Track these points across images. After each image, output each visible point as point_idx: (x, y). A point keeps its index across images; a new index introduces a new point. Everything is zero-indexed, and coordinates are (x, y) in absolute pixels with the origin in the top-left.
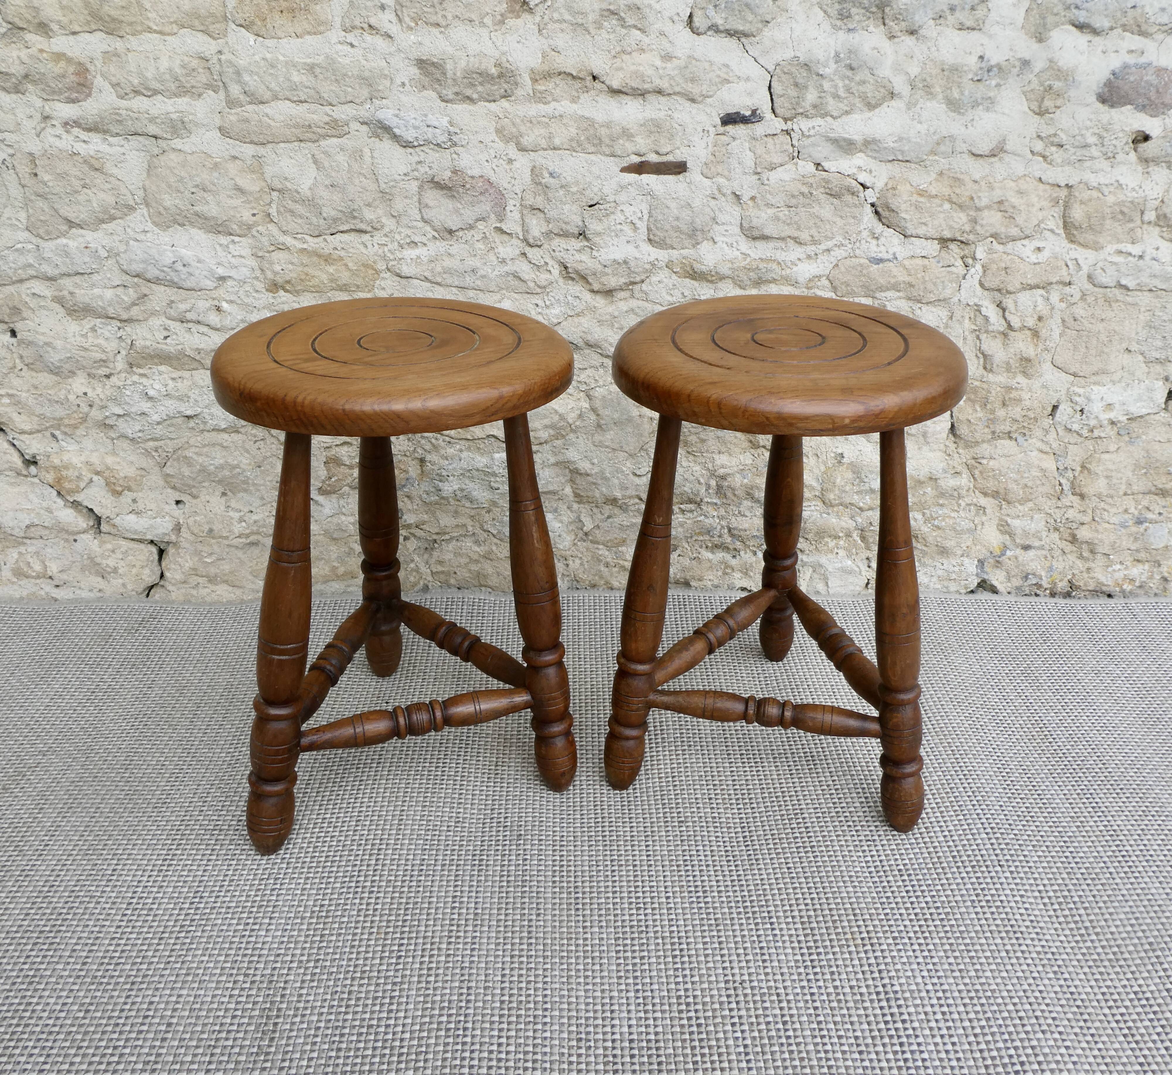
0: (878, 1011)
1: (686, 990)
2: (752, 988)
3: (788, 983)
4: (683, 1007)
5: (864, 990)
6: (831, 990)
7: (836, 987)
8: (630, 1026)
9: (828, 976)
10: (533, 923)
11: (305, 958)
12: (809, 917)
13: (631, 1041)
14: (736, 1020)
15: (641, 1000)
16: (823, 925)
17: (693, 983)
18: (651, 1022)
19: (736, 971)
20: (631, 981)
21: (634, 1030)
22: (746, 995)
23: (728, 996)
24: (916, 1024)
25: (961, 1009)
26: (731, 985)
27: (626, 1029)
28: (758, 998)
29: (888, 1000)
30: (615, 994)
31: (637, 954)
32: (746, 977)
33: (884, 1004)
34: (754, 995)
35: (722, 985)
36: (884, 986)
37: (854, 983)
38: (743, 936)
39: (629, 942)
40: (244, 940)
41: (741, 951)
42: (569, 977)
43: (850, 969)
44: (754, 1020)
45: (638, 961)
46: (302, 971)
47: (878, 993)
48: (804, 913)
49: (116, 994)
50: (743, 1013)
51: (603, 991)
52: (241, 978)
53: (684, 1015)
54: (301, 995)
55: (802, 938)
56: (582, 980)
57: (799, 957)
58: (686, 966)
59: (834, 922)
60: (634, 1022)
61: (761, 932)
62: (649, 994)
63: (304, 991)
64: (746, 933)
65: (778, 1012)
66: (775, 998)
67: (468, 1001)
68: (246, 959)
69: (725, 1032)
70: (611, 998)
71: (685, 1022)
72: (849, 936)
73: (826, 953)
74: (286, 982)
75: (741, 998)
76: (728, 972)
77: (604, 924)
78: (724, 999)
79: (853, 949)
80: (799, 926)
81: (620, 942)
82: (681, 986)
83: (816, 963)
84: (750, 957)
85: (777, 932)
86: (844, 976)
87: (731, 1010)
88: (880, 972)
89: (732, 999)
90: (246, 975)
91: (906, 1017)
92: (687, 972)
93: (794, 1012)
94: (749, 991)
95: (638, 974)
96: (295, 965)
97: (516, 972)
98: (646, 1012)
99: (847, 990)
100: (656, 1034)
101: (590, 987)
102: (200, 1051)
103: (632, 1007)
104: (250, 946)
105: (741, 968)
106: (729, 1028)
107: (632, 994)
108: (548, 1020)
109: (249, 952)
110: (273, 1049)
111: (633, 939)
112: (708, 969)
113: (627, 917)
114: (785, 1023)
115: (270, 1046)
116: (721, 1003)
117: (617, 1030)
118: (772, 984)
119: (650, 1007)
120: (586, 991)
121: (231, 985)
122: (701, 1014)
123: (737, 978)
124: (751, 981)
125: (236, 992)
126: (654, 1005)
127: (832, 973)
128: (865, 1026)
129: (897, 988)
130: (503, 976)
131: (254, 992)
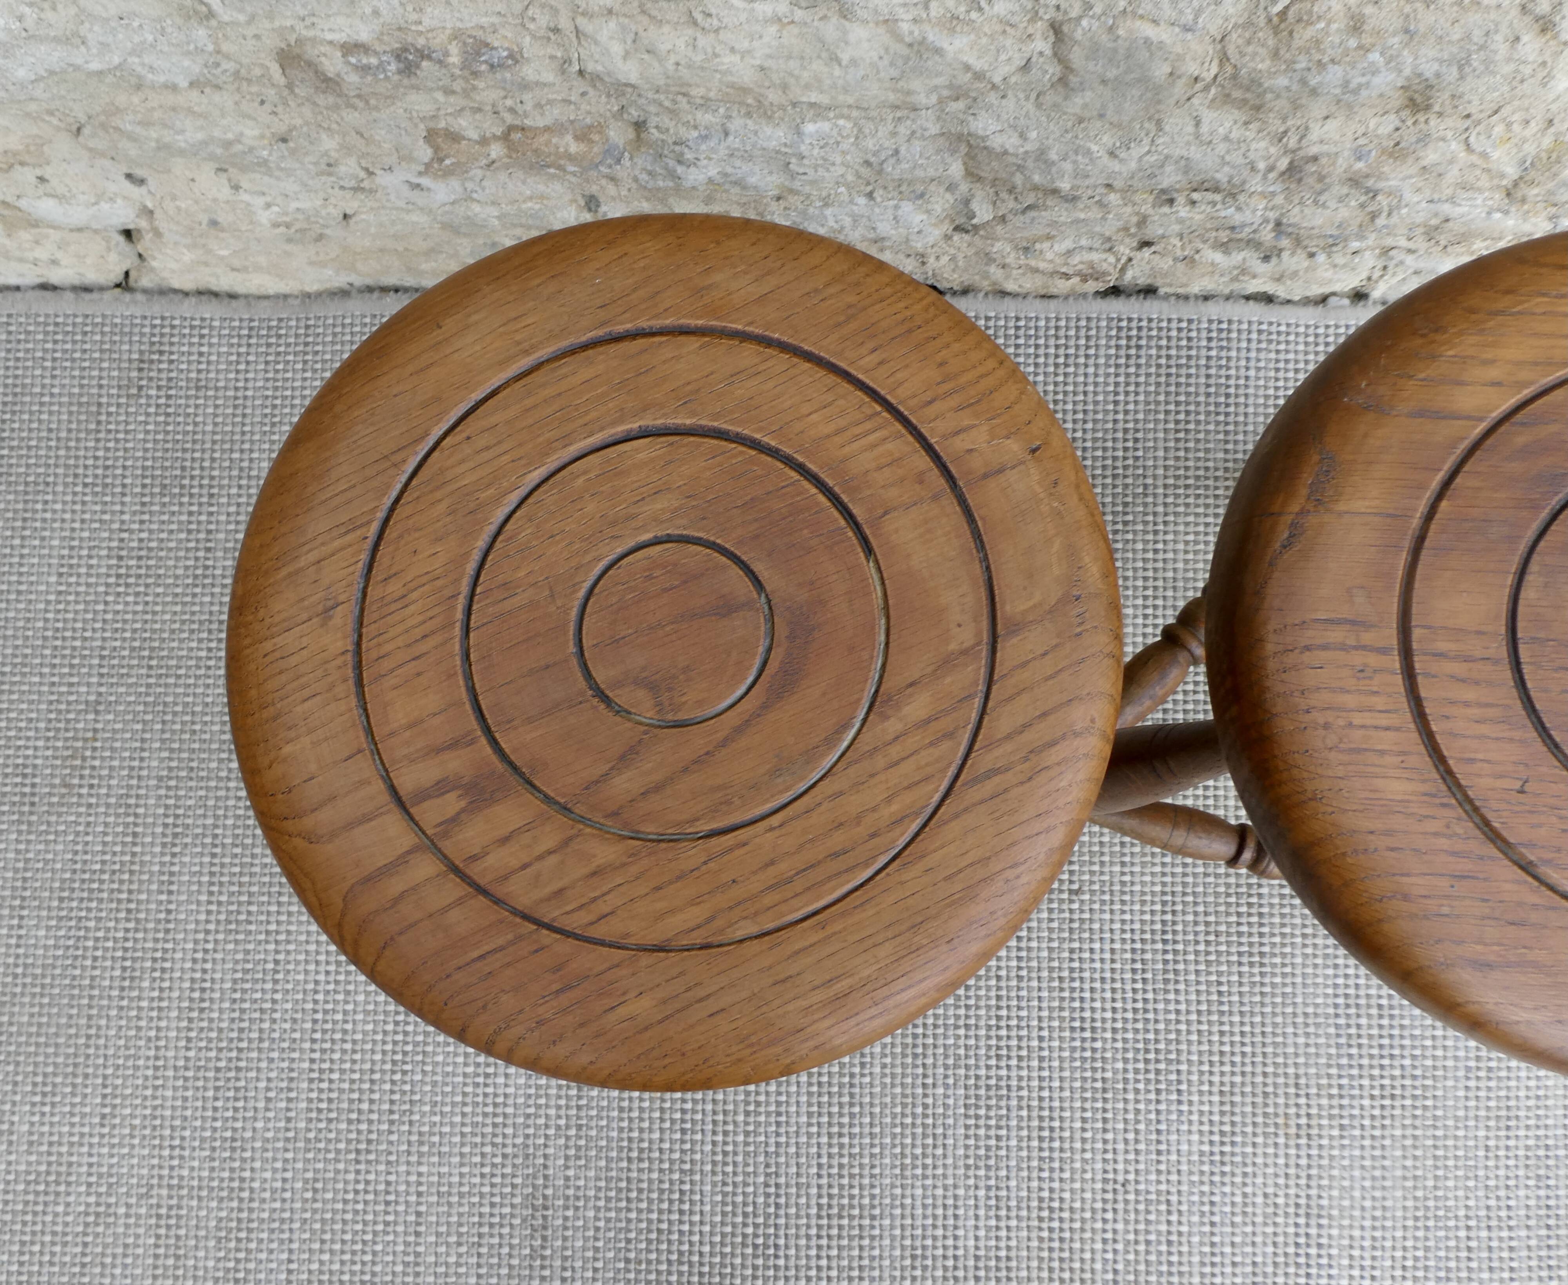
0: (1291, 1230)
1: (1051, 1190)
2: (1137, 1192)
3: (1184, 1188)
4: (1045, 1214)
5: (1281, 1201)
6: (1238, 1199)
7: (1245, 1195)
8: (977, 1238)
9: (1238, 1180)
10: (856, 1081)
11: (562, 1122)
12: (1233, 1084)
13: (977, 1258)
14: (1109, 1236)
15: (993, 1202)
16: (1249, 1100)
17: (1061, 1180)
18: (1003, 1233)
19: (1120, 1167)
20: (982, 1172)
21: (982, 1244)
22: (1126, 1202)
23: (1105, 1201)
24: (1334, 1252)
25: (1399, 1234)
26: (1110, 1187)
27: (971, 1243)
28: (1141, 1207)
29: (1308, 1215)
30: (961, 1192)
31: (992, 1132)
32: (1131, 1177)
33: (1302, 1221)
34: (1137, 1202)
35: (1099, 1186)
36: (1308, 1197)
37: (1270, 1190)
38: (1137, 1111)
39: (982, 1112)
40: (480, 1091)
41: (1131, 1136)
42: (903, 1167)
43: (1270, 1170)
44: (1131, 1237)
45: (993, 1142)
46: (562, 1141)
47: (1297, 1205)
48: (1226, 1079)
49: (341, 1166)
50: (1120, 1226)
51: (945, 1187)
52: (488, 1149)
53: (1045, 1225)
54: (567, 1179)
55: (1216, 1118)
56: (919, 1171)
57: (1206, 1148)
58: (1056, 1155)
59: (1266, 1094)
60: (982, 1233)
61: (1163, 1107)
62: (1004, 1193)
63: (571, 1173)
64: (1141, 1106)
65: (1163, 1228)
66: (1163, 1207)
67: (777, 1206)
68: (489, 1121)
69: (1093, 1251)
70: (956, 1197)
71: (1045, 1234)
72: (1281, 1121)
73: (1244, 1144)
74: (545, 1156)
75: (1120, 1206)
76: (1110, 1168)
77: (951, 1081)
78: (1099, 1205)
79: (1281, 1140)
80: (1216, 1098)
81: (972, 1112)
82: (1046, 1186)
83: (1227, 1159)
84: (1142, 1147)
85: (1185, 1108)
86: (1259, 1180)
87: (1105, 1221)
88: (1309, 1177)
89: (1109, 1206)
90: (494, 1145)
91: (1324, 1241)
92: (1056, 1165)
93: (1184, 1229)
94: (1131, 1197)
95: (992, 1162)
96: (551, 1132)
97: (835, 1162)
98: (998, 1218)
99: (1260, 1200)
100: (1009, 1248)
101: (929, 1182)
102: (463, 1249)
103: (982, 1212)
104: (489, 1100)
105: (1126, 1161)
106: (1099, 1246)
107: (982, 1193)
108: (877, 1232)
109: (490, 1109)
110: (548, 1252)
111: (989, 1108)
112: (1084, 1161)
113: (982, 1072)
114: (1169, 1243)
115: (543, 1247)
116: (1093, 1210)
117: (960, 1243)
118: (1163, 1187)
119: (1003, 1213)
120: (924, 1187)
121: (477, 1159)
122: (1066, 1226)
123: (1120, 1178)
124: (1137, 1182)
125: (487, 1170)
126: (1009, 1208)
127: (1245, 1175)
128: (1270, 1249)
129: (1325, 1202)
130: (820, 1166)
131: (508, 1170)
